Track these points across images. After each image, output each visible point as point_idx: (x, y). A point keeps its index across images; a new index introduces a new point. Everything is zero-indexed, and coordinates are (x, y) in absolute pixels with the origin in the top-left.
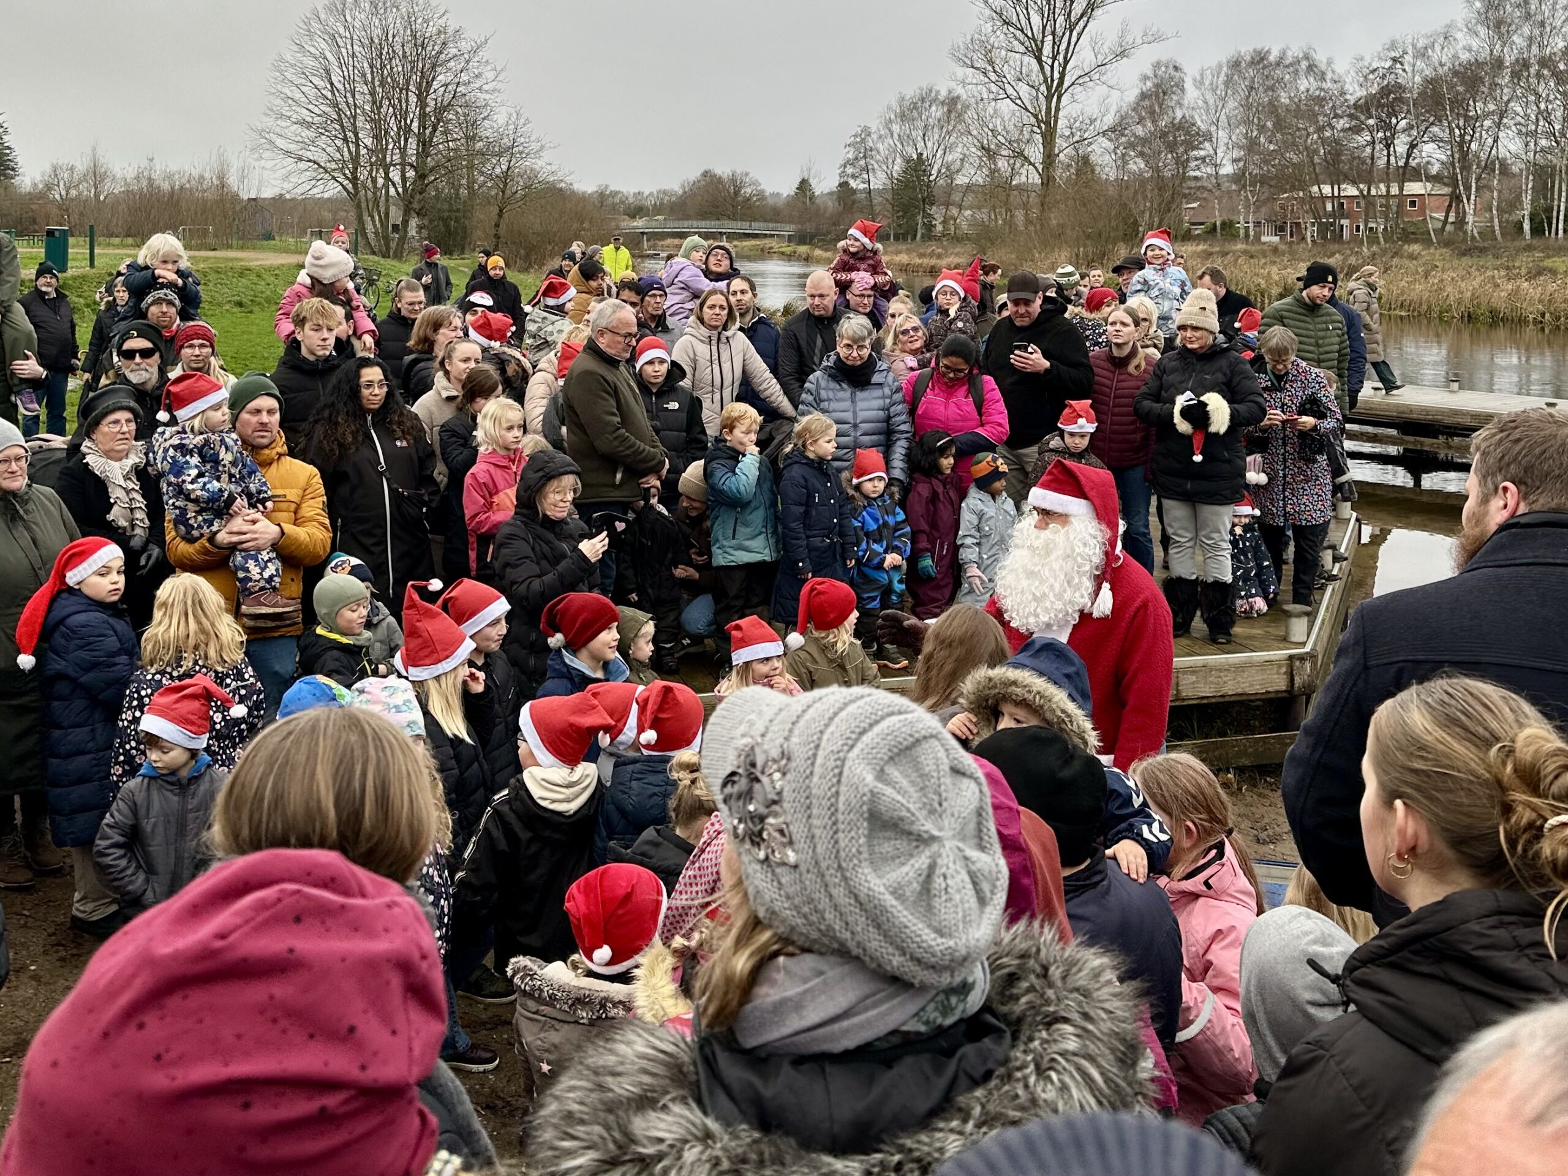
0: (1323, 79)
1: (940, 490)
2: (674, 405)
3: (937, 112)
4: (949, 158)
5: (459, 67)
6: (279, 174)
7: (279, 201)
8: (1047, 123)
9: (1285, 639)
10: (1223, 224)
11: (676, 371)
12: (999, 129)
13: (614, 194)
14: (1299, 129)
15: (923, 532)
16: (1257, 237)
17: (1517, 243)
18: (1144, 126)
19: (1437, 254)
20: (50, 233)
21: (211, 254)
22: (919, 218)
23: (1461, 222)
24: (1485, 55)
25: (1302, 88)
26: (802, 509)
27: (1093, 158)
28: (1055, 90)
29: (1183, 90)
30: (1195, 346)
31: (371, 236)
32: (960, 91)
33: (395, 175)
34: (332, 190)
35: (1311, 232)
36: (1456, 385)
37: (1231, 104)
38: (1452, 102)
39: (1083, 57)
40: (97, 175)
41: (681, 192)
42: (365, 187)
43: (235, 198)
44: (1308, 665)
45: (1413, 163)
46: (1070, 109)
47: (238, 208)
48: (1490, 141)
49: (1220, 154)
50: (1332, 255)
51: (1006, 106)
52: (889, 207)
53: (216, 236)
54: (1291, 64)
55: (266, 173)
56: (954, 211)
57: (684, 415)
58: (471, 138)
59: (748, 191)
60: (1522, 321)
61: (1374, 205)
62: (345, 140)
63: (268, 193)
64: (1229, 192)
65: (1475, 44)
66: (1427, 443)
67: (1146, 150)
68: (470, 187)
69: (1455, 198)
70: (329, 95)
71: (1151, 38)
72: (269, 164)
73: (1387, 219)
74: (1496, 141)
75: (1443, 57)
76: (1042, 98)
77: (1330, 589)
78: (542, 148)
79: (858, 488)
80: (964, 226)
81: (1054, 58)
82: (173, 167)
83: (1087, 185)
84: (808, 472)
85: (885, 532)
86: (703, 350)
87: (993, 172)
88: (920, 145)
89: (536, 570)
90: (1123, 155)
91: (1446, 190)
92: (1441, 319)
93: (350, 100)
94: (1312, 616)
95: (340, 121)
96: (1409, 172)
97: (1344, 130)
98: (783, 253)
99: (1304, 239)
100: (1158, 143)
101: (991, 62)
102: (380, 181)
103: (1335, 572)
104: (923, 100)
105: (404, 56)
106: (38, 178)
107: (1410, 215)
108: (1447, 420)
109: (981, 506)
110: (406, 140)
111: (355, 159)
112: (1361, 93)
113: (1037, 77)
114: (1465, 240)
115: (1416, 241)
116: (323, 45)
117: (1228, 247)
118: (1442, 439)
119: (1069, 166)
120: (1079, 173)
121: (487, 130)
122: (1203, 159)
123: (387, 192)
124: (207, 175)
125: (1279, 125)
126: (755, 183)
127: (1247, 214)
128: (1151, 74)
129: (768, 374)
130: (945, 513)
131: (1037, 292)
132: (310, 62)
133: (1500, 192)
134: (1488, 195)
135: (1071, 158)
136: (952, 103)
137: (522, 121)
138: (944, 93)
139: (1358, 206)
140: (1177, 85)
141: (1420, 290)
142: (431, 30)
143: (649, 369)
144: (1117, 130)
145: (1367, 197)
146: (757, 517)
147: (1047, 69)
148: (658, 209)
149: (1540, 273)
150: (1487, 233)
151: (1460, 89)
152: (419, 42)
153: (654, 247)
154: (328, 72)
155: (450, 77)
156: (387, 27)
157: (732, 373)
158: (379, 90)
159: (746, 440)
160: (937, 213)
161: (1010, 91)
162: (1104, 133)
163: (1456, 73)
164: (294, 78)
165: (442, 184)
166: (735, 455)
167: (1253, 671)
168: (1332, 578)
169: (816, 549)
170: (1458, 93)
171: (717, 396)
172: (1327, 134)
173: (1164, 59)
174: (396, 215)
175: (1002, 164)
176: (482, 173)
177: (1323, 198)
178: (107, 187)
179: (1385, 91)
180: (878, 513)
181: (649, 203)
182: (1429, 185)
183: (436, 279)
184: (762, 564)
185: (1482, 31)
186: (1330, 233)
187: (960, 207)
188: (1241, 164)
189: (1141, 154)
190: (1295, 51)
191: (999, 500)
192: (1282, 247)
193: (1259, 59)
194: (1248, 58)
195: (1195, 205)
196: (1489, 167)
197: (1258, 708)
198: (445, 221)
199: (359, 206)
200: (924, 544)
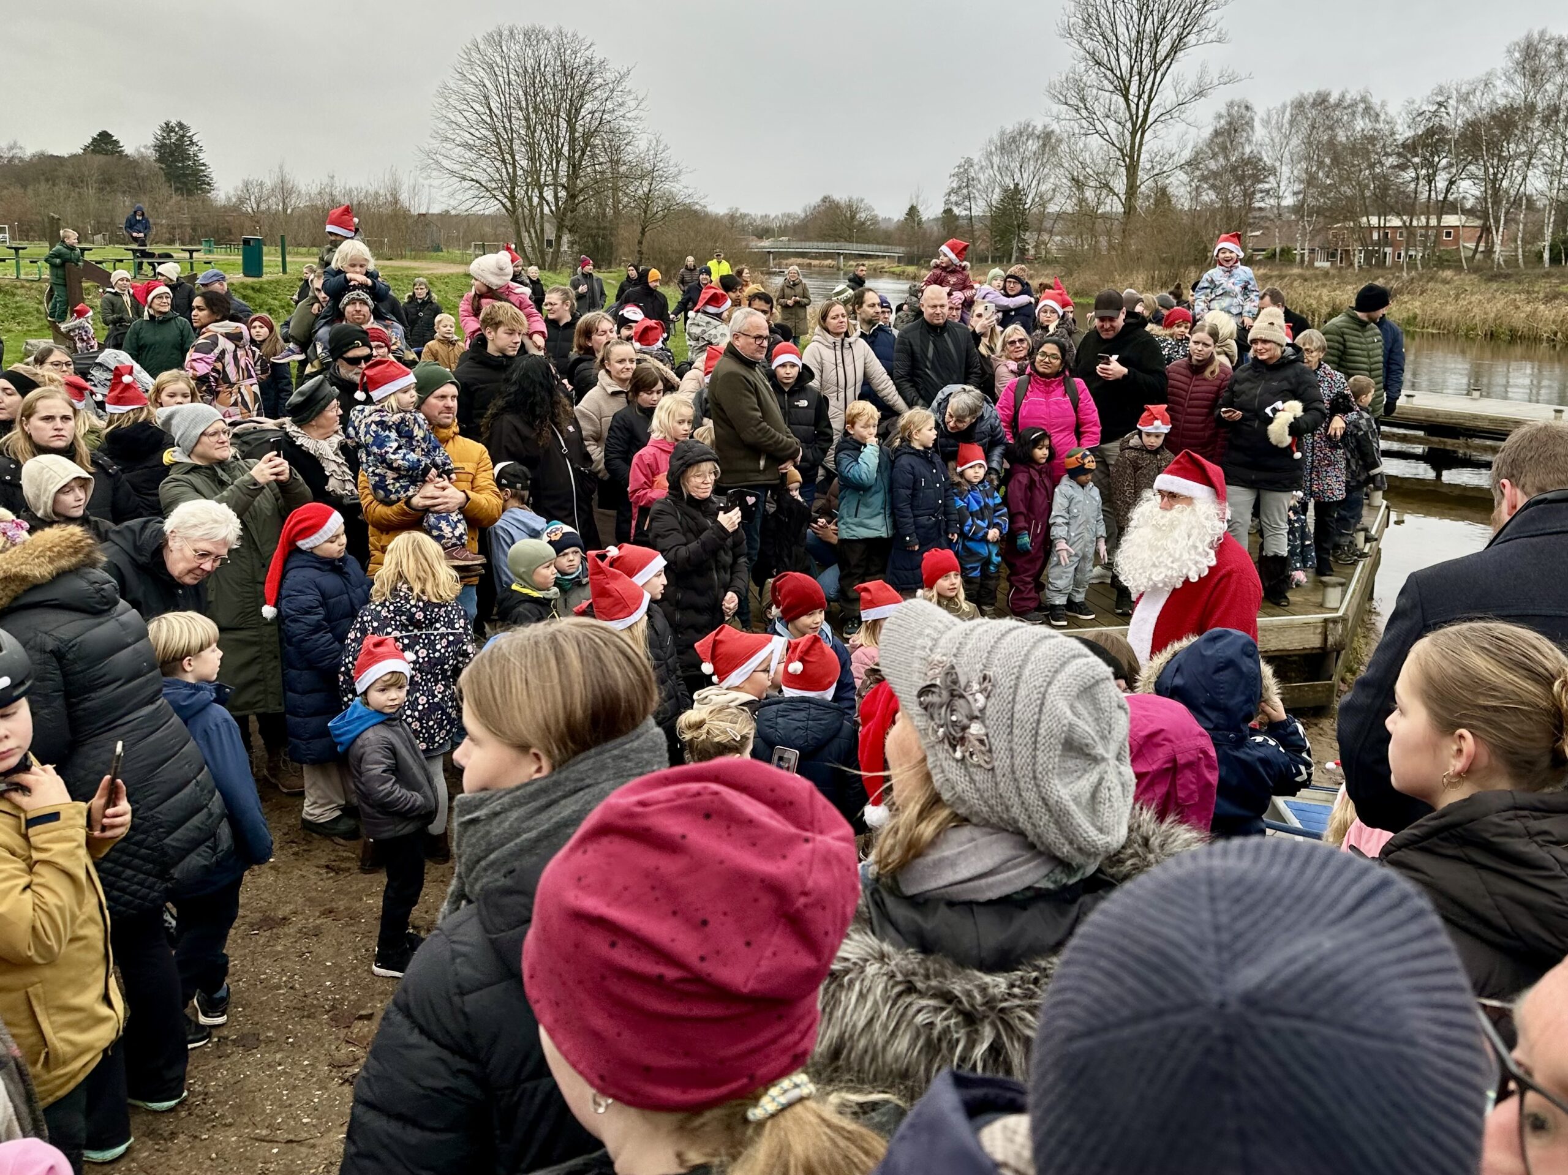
0: (1377, 121)
1: (1037, 478)
2: (804, 403)
3: (1033, 145)
4: (1043, 188)
5: (605, 96)
6: (445, 192)
7: (445, 216)
8: (1131, 157)
9: (1321, 606)
10: (1282, 250)
11: (806, 373)
12: (1088, 161)
13: (744, 216)
14: (1354, 166)
15: (1021, 513)
16: (1312, 262)
17: (1537, 271)
18: (1217, 161)
19: (1468, 280)
20: (246, 242)
21: (388, 263)
22: (1015, 242)
23: (1489, 251)
24: (1519, 102)
25: (1358, 128)
26: (909, 492)
27: (1170, 190)
28: (1139, 127)
29: (1252, 128)
30: (1264, 357)
31: (529, 250)
32: (1055, 126)
33: (548, 194)
34: (492, 207)
35: (1358, 258)
36: (1476, 394)
37: (1295, 141)
38: (1488, 144)
39: (1166, 97)
40: (285, 191)
41: (803, 215)
42: (522, 206)
43: (406, 214)
44: (1340, 627)
45: (1451, 198)
46: (1152, 144)
47: (410, 221)
48: (1520, 179)
49: (1283, 188)
50: (1377, 278)
51: (1095, 141)
52: (988, 232)
53: (391, 247)
54: (1349, 106)
55: (433, 190)
56: (1045, 237)
57: (812, 412)
58: (615, 163)
59: (862, 216)
60: (1536, 339)
61: (1415, 235)
62: (504, 161)
63: (436, 209)
64: (1289, 222)
65: (1512, 91)
66: (1450, 443)
67: (1218, 183)
68: (615, 207)
69: (1486, 230)
70: (488, 120)
71: (1227, 79)
72: (436, 183)
73: (1425, 247)
74: (1524, 179)
75: (1484, 103)
76: (1127, 134)
77: (1361, 564)
78: (680, 171)
79: (962, 474)
80: (1054, 249)
81: (1140, 97)
82: (352, 184)
83: (1164, 215)
84: (915, 461)
85: (986, 512)
86: (828, 355)
87: (1082, 201)
88: (1017, 176)
89: (684, 540)
90: (1197, 187)
91: (1478, 223)
92: (1467, 335)
93: (507, 125)
94: (1344, 586)
95: (498, 144)
96: (1447, 206)
97: (1393, 167)
98: (893, 273)
99: (1352, 264)
100: (1227, 177)
101: (1083, 100)
102: (536, 200)
103: (1366, 550)
104: (1021, 134)
105: (555, 85)
106: (232, 193)
107: (1445, 243)
108: (1469, 424)
109: (1070, 492)
110: (558, 163)
111: (513, 180)
112: (1410, 134)
113: (1123, 114)
114: (1492, 268)
115: (1449, 267)
116: (482, 73)
117: (1286, 271)
118: (1462, 441)
119: (1149, 196)
120: (1157, 203)
121: (630, 155)
122: (1267, 192)
123: (542, 211)
124: (382, 192)
125: (1336, 161)
126: (869, 209)
127: (1304, 241)
128: (1224, 112)
129: (886, 376)
130: (1039, 498)
131: (1120, 309)
132: (471, 90)
133: (1525, 225)
134: (1514, 226)
135: (1151, 189)
136: (1047, 137)
137: (661, 147)
138: (1040, 128)
139: (1401, 235)
140: (1247, 123)
141: (1450, 311)
142: (579, 61)
143: (781, 372)
144: (1192, 164)
145: (1409, 229)
146: (877, 500)
147: (1133, 106)
148: (783, 231)
149: (1556, 297)
150: (1511, 262)
151: (1496, 131)
152: (568, 72)
153: (779, 265)
154: (486, 98)
155: (596, 105)
156: (540, 57)
157: (854, 376)
158: (533, 116)
159: (864, 432)
160: (1030, 237)
161: (1099, 127)
162: (1181, 167)
163: (1493, 117)
164: (457, 104)
165: (592, 205)
166: (858, 446)
167: (1293, 632)
168: (1363, 555)
169: (924, 527)
170: (1494, 135)
171: (842, 395)
172: (1378, 170)
173: (1237, 99)
174: (550, 233)
175: (1089, 194)
176: (626, 194)
177: (1371, 228)
178: (293, 201)
179: (1430, 132)
180: (979, 496)
181: (775, 225)
182: (1463, 218)
183: (591, 289)
184: (879, 539)
185: (1519, 79)
186: (1375, 260)
187: (1051, 233)
188: (1301, 196)
189: (1213, 187)
190: (1353, 94)
191: (1087, 489)
192: (1332, 272)
193: (1321, 101)
194: (1311, 100)
195: (1258, 233)
196: (1516, 203)
197: (1295, 662)
198: (593, 237)
199: (517, 222)
200: (1022, 523)
